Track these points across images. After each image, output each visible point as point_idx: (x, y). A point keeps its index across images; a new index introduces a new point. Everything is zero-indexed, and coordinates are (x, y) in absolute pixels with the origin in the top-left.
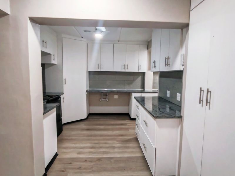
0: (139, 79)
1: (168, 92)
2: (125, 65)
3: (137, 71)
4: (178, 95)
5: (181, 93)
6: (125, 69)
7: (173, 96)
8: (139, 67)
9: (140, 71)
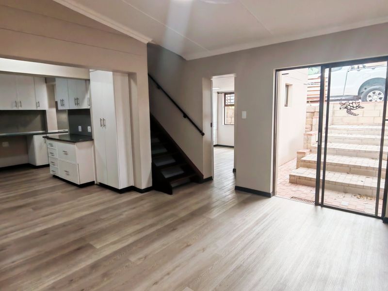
0: (38, 118)
1: (80, 128)
2: (17, 101)
3: (35, 109)
4: (89, 128)
5: (91, 126)
6: (17, 106)
7: (85, 129)
8: (38, 104)
9: (39, 109)
